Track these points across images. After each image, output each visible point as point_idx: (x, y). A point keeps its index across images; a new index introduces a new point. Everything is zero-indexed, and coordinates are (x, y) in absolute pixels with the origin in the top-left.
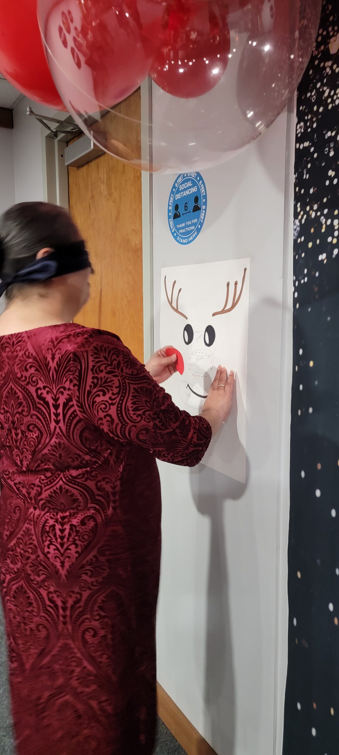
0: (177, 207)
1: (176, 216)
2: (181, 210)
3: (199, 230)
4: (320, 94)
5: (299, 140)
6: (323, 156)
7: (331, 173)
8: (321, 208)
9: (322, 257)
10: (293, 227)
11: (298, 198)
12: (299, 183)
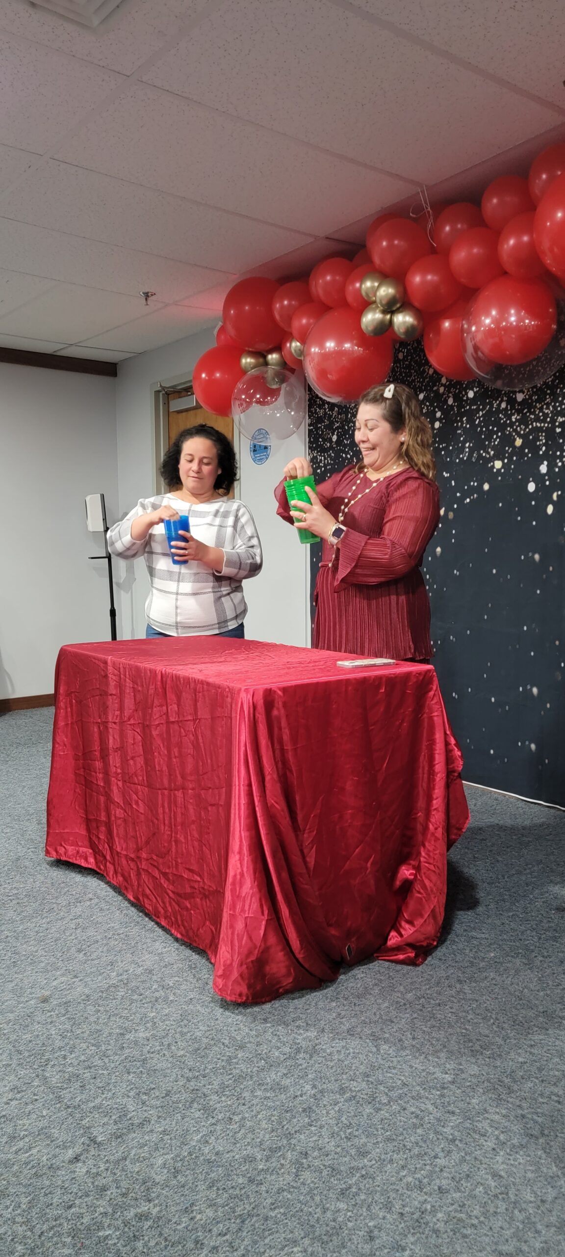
0: (255, 446)
1: (254, 451)
2: (257, 448)
3: (267, 458)
4: (316, 410)
5: (309, 425)
6: (318, 433)
7: (320, 440)
8: (317, 453)
9: (319, 471)
10: (308, 458)
11: (310, 448)
12: (310, 442)
